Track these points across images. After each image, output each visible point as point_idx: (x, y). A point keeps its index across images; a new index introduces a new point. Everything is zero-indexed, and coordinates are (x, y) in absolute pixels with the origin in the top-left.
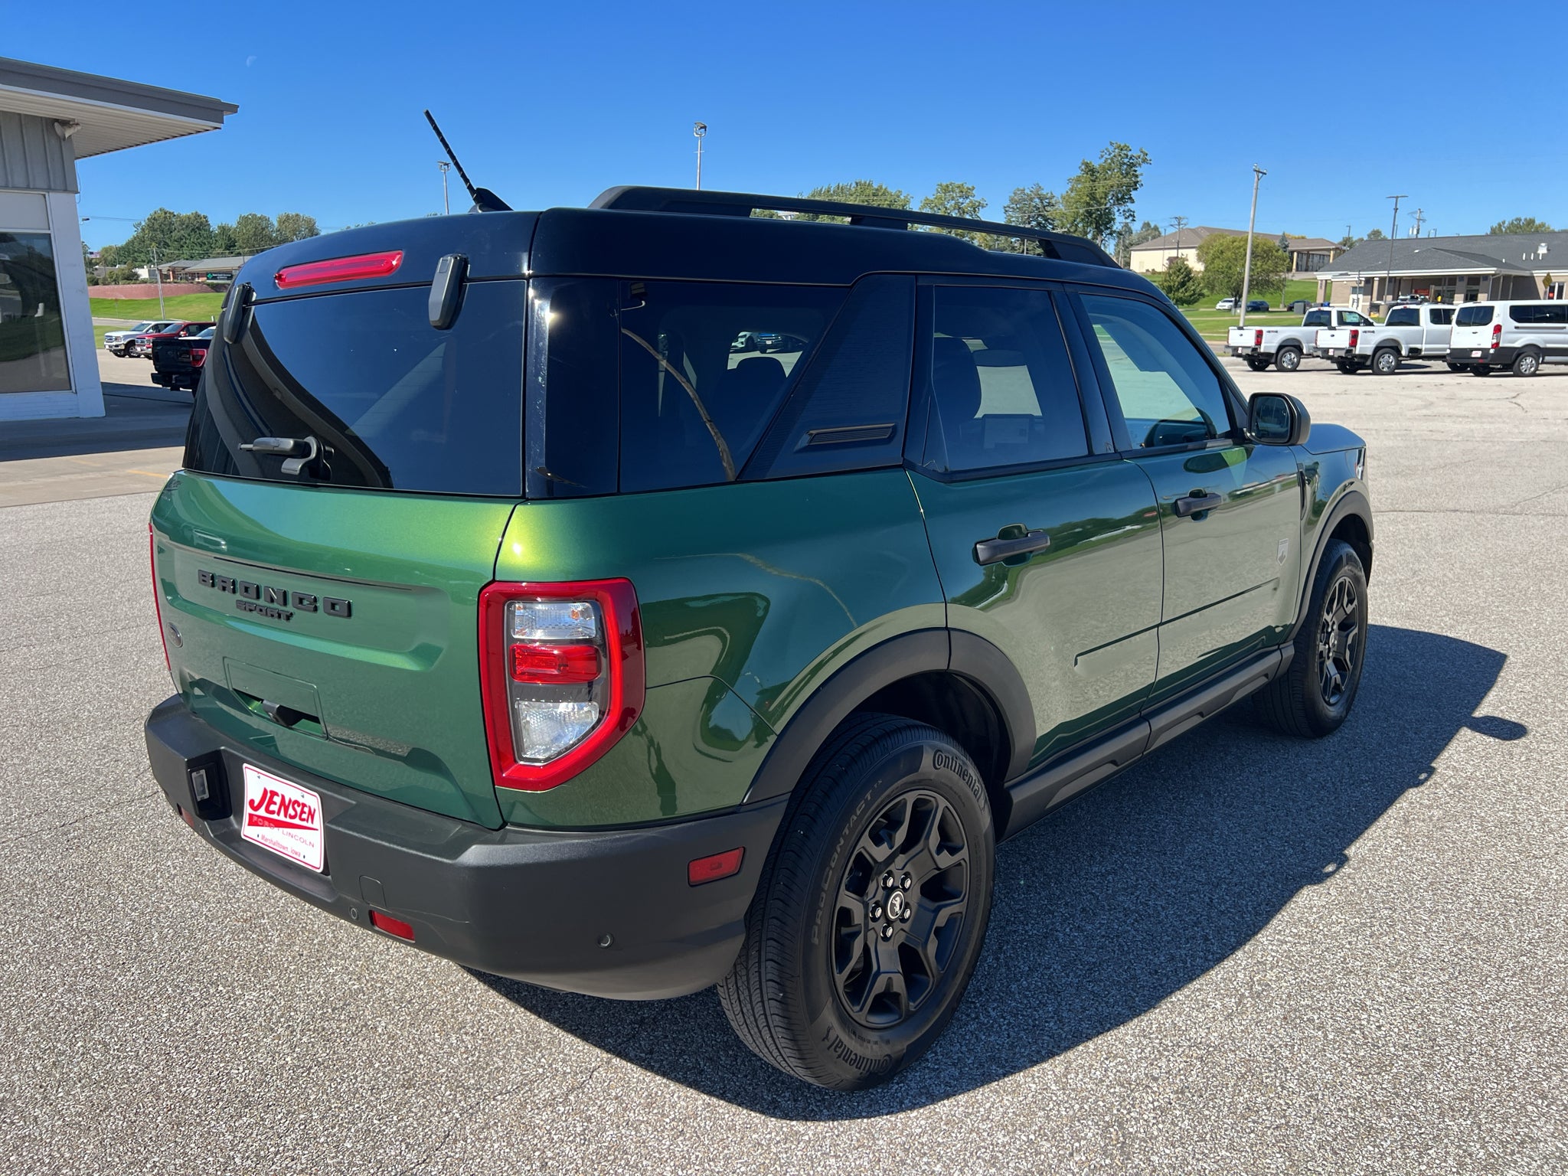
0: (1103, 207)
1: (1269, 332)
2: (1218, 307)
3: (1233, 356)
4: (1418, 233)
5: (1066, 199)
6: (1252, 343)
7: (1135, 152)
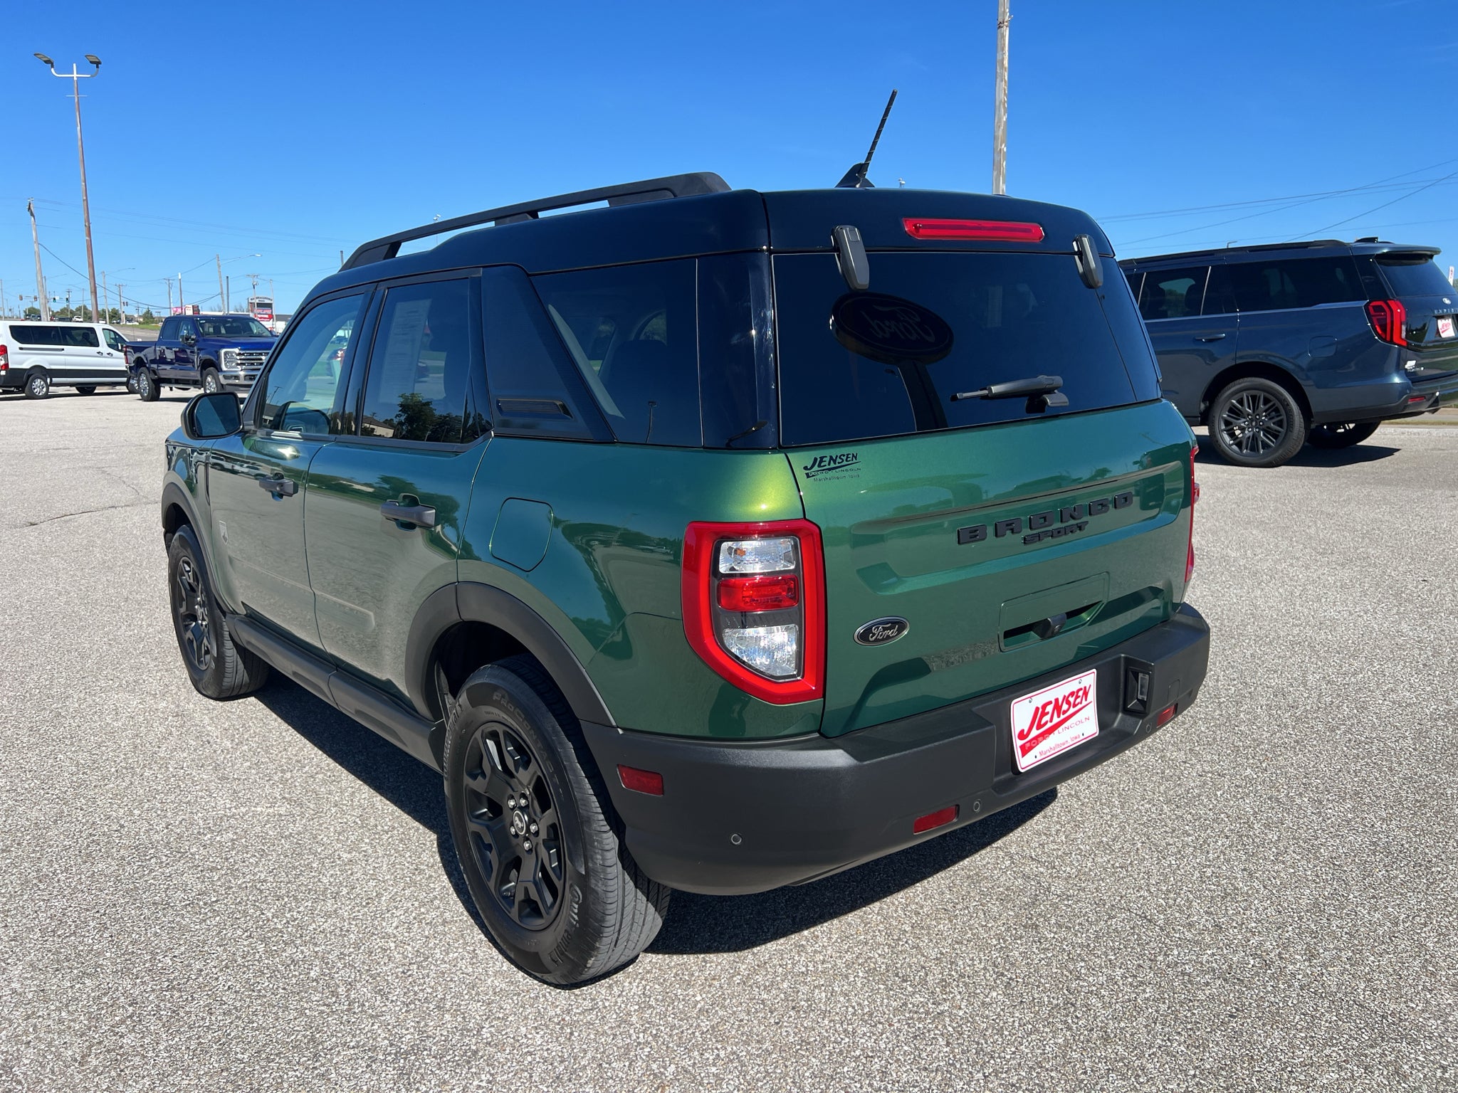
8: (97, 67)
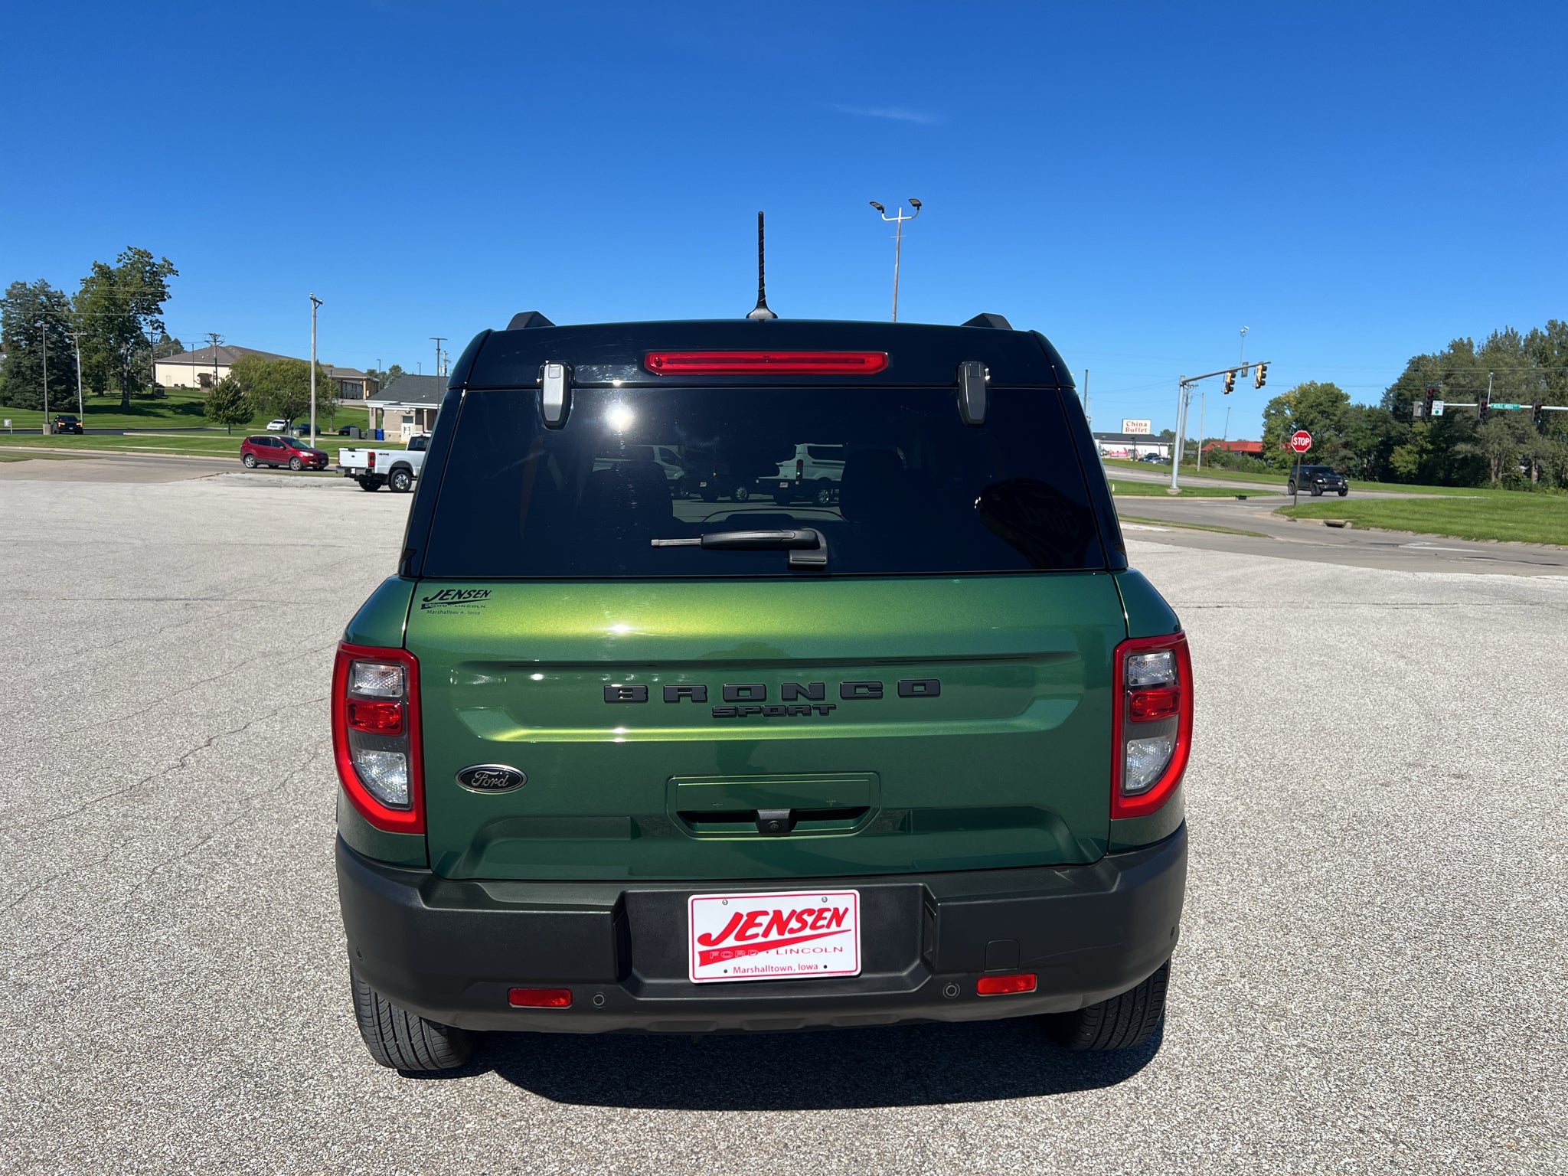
0: (126, 314)
1: (381, 454)
2: (268, 427)
3: (346, 476)
4: (446, 372)
5: (79, 300)
6: (366, 465)
7: (157, 260)
8: (918, 209)
